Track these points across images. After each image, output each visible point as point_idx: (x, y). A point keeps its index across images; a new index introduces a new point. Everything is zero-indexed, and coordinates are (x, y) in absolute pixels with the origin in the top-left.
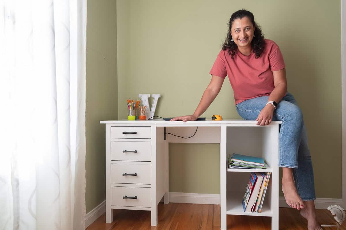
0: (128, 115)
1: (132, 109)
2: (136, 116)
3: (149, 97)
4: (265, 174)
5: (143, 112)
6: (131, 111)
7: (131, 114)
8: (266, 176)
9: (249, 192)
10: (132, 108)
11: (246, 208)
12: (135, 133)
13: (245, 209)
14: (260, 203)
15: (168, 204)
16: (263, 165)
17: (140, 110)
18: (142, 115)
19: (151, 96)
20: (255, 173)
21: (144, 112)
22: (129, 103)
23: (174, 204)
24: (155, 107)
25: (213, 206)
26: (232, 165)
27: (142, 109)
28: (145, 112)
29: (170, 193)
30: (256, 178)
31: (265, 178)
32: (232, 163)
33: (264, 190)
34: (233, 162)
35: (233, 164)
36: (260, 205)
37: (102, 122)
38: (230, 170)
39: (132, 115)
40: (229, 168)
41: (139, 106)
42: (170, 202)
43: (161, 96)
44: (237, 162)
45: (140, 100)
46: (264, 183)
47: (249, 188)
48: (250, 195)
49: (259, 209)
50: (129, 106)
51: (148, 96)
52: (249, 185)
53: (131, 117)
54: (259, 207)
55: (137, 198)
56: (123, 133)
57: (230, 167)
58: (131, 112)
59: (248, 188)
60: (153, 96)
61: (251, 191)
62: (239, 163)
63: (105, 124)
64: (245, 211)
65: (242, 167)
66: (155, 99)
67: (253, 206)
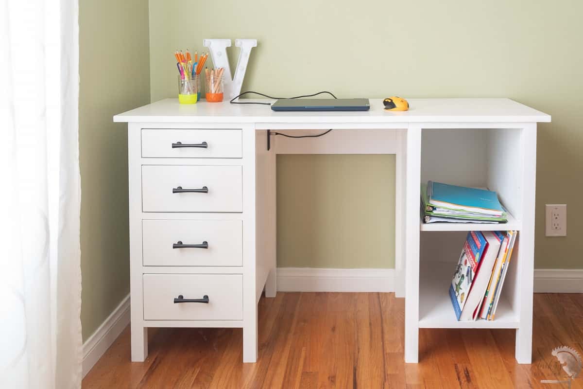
0: (180, 93)
1: (189, 77)
2: (198, 93)
3: (230, 46)
4: (504, 233)
5: (216, 85)
6: (186, 83)
7: (186, 91)
8: (506, 239)
9: (468, 273)
10: (188, 75)
11: (462, 312)
12: (204, 145)
13: (459, 314)
14: (494, 299)
15: (274, 296)
16: (500, 213)
17: (207, 78)
18: (213, 92)
19: (233, 44)
20: (482, 234)
21: (217, 83)
22: (182, 64)
23: (288, 294)
24: (243, 70)
25: (379, 298)
26: (431, 216)
27: (212, 78)
28: (220, 83)
29: (279, 269)
30: (485, 245)
31: (505, 244)
32: (432, 211)
33: (502, 270)
34: (434, 208)
35: (435, 212)
36: (492, 303)
37: (117, 119)
38: (427, 228)
39: (190, 94)
40: (424, 222)
41: (206, 70)
42: (278, 291)
43: (259, 44)
44: (443, 207)
45: (207, 54)
46: (503, 254)
47: (468, 264)
48: (470, 284)
49: (489, 313)
50: (181, 72)
51: (228, 43)
52: (465, 257)
53: (188, 97)
54: (490, 309)
55: (209, 302)
56: (174, 146)
57: (427, 220)
58: (188, 85)
59: (463, 263)
60: (238, 44)
61: (473, 274)
62: (448, 211)
63: (127, 123)
64: (461, 319)
65: (446, 219)
66: (242, 51)
67: (477, 308)
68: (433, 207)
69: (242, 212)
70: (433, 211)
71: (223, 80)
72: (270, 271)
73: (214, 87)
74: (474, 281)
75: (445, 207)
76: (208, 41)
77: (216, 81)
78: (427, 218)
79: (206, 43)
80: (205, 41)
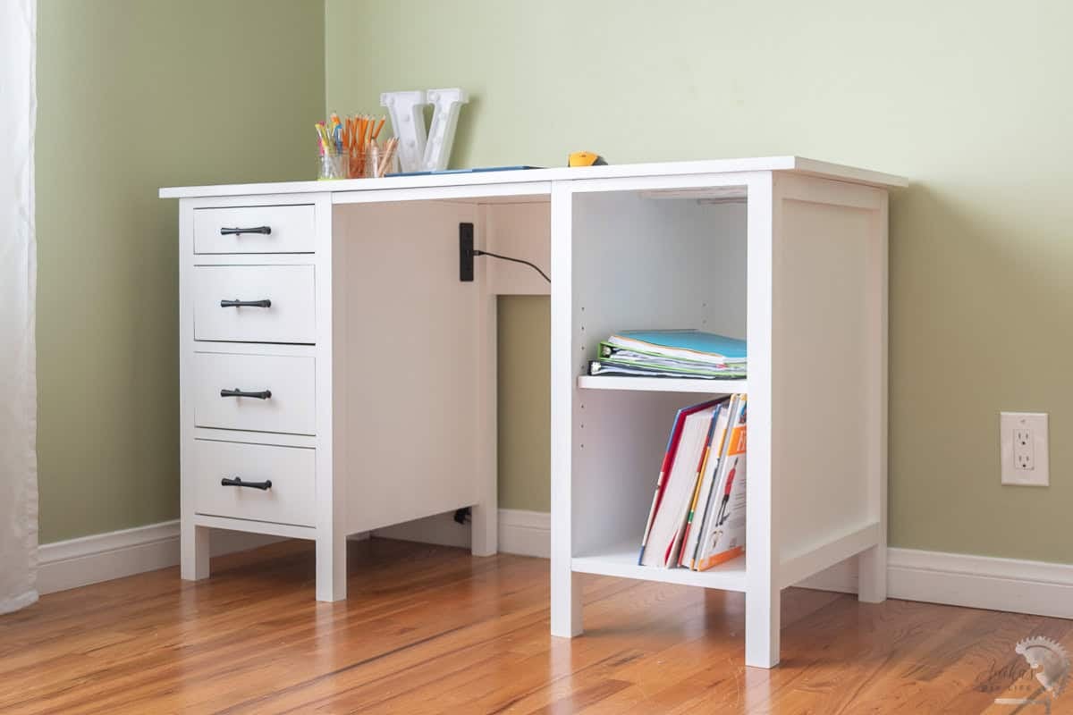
1: (331, 150)
4: (722, 400)
7: (327, 172)
11: (644, 549)
12: (265, 230)
13: (641, 553)
14: (701, 529)
21: (384, 162)
30: (678, 418)
32: (608, 356)
34: (614, 351)
36: (699, 538)
37: (165, 193)
40: (589, 374)
46: (718, 439)
49: (694, 556)
54: (696, 549)
55: (273, 489)
56: (223, 231)
57: (595, 369)
62: (634, 356)
63: (178, 198)
64: (643, 563)
66: (440, 110)
67: (673, 543)
68: (611, 348)
69: (314, 344)
70: (612, 357)
71: (395, 157)
72: (476, 506)
73: (378, 167)
74: (662, 489)
75: (633, 349)
76: (389, 96)
77: (381, 158)
78: (596, 366)
79: (388, 101)
80: (385, 97)
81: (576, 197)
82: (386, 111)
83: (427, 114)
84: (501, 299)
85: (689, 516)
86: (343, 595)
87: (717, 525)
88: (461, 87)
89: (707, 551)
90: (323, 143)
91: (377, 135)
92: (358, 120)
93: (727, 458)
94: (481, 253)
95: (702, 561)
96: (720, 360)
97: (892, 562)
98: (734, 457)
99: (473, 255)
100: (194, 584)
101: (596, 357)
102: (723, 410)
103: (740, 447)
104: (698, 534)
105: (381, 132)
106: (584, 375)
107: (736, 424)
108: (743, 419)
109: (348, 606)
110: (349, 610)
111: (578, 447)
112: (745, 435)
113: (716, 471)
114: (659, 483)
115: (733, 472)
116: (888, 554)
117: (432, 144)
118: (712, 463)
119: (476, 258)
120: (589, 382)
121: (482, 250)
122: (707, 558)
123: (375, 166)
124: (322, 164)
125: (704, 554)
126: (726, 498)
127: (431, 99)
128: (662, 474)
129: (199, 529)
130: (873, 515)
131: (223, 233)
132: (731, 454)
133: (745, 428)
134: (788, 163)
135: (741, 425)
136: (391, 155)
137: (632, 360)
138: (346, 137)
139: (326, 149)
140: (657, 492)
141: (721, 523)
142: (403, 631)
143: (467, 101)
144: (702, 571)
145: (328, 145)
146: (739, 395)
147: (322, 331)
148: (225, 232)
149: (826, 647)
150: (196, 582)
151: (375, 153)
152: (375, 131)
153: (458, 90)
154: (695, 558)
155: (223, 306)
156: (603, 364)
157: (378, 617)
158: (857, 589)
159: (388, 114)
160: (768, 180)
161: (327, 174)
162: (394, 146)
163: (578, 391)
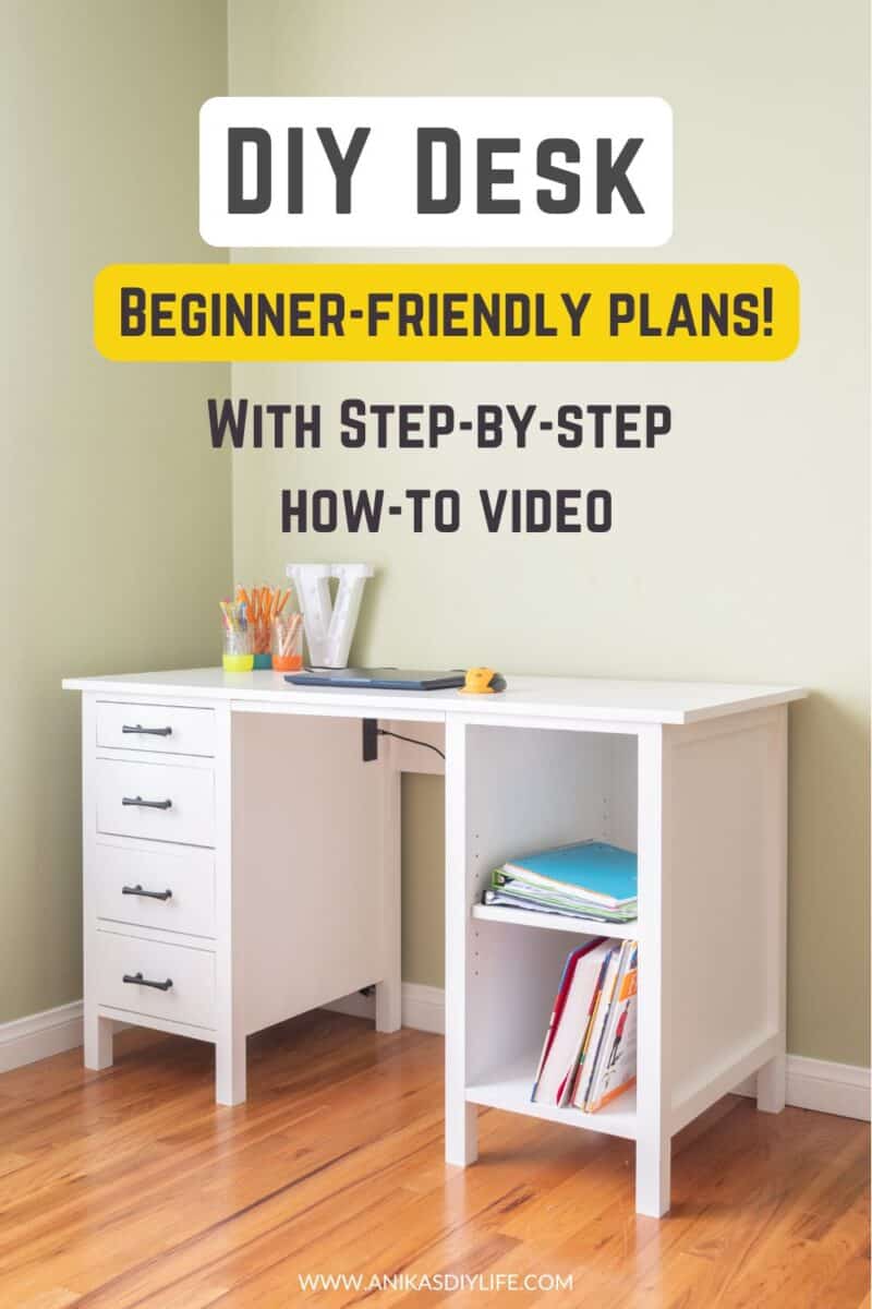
0: (226, 653)
3: (324, 575)
4: (617, 944)
11: (536, 1086)
12: (168, 732)
13: (536, 1089)
18: (283, 651)
19: (330, 573)
21: (288, 639)
30: (569, 961)
32: (502, 885)
34: (508, 880)
35: (507, 887)
36: (590, 1080)
37: (67, 684)
38: (487, 913)
39: (241, 654)
40: (483, 901)
44: (522, 879)
51: (325, 571)
57: (489, 898)
58: (236, 640)
62: (528, 888)
63: (81, 692)
64: (536, 1099)
65: (532, 904)
66: (345, 585)
67: (564, 1083)
68: (505, 877)
69: (213, 848)
71: (300, 633)
72: (381, 983)
73: (283, 642)
74: (555, 1028)
75: (526, 880)
76: (295, 567)
77: (286, 635)
78: (489, 896)
79: (293, 571)
80: (291, 568)
81: (470, 728)
82: (291, 583)
83: (333, 586)
84: (404, 776)
85: (581, 1057)
86: (243, 1098)
87: (608, 1067)
88: (365, 563)
89: (599, 1091)
90: (228, 621)
91: (281, 610)
92: (264, 589)
93: (618, 1003)
94: (384, 733)
95: (594, 1104)
96: (611, 901)
97: (791, 1069)
98: (626, 1001)
99: (376, 734)
100: (97, 1076)
101: (489, 885)
102: (614, 955)
103: (630, 989)
104: (589, 1074)
105: (285, 607)
106: (477, 903)
107: (627, 970)
108: (634, 964)
109: (248, 1112)
110: (249, 1119)
111: (472, 974)
112: (636, 979)
113: (607, 1016)
114: (551, 1023)
115: (625, 1014)
116: (787, 1060)
117: (337, 618)
118: (602, 1010)
119: (380, 738)
120: (483, 912)
121: (385, 730)
122: (599, 1099)
123: (280, 642)
124: (227, 639)
125: (596, 1096)
126: (618, 1039)
127: (337, 572)
128: (554, 1014)
129: (102, 1020)
130: (772, 1026)
131: (125, 732)
132: (622, 999)
133: (635, 972)
134: (678, 718)
135: (632, 970)
136: (296, 631)
137: (523, 890)
138: (251, 610)
139: (231, 626)
140: (549, 1033)
141: (613, 1064)
142: (298, 1155)
143: (371, 575)
144: (594, 1112)
145: (232, 621)
146: (630, 941)
147: (222, 837)
148: (127, 730)
149: (719, 1184)
150: (99, 1072)
151: (279, 630)
152: (280, 603)
153: (361, 566)
154: (586, 1100)
155: (125, 803)
156: (497, 894)
157: (277, 1130)
158: (756, 1094)
159: (293, 585)
160: (658, 734)
161: (232, 651)
162: (299, 622)
163: (472, 921)
